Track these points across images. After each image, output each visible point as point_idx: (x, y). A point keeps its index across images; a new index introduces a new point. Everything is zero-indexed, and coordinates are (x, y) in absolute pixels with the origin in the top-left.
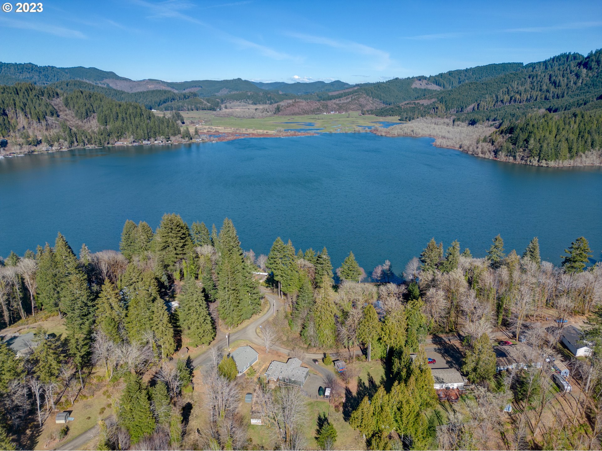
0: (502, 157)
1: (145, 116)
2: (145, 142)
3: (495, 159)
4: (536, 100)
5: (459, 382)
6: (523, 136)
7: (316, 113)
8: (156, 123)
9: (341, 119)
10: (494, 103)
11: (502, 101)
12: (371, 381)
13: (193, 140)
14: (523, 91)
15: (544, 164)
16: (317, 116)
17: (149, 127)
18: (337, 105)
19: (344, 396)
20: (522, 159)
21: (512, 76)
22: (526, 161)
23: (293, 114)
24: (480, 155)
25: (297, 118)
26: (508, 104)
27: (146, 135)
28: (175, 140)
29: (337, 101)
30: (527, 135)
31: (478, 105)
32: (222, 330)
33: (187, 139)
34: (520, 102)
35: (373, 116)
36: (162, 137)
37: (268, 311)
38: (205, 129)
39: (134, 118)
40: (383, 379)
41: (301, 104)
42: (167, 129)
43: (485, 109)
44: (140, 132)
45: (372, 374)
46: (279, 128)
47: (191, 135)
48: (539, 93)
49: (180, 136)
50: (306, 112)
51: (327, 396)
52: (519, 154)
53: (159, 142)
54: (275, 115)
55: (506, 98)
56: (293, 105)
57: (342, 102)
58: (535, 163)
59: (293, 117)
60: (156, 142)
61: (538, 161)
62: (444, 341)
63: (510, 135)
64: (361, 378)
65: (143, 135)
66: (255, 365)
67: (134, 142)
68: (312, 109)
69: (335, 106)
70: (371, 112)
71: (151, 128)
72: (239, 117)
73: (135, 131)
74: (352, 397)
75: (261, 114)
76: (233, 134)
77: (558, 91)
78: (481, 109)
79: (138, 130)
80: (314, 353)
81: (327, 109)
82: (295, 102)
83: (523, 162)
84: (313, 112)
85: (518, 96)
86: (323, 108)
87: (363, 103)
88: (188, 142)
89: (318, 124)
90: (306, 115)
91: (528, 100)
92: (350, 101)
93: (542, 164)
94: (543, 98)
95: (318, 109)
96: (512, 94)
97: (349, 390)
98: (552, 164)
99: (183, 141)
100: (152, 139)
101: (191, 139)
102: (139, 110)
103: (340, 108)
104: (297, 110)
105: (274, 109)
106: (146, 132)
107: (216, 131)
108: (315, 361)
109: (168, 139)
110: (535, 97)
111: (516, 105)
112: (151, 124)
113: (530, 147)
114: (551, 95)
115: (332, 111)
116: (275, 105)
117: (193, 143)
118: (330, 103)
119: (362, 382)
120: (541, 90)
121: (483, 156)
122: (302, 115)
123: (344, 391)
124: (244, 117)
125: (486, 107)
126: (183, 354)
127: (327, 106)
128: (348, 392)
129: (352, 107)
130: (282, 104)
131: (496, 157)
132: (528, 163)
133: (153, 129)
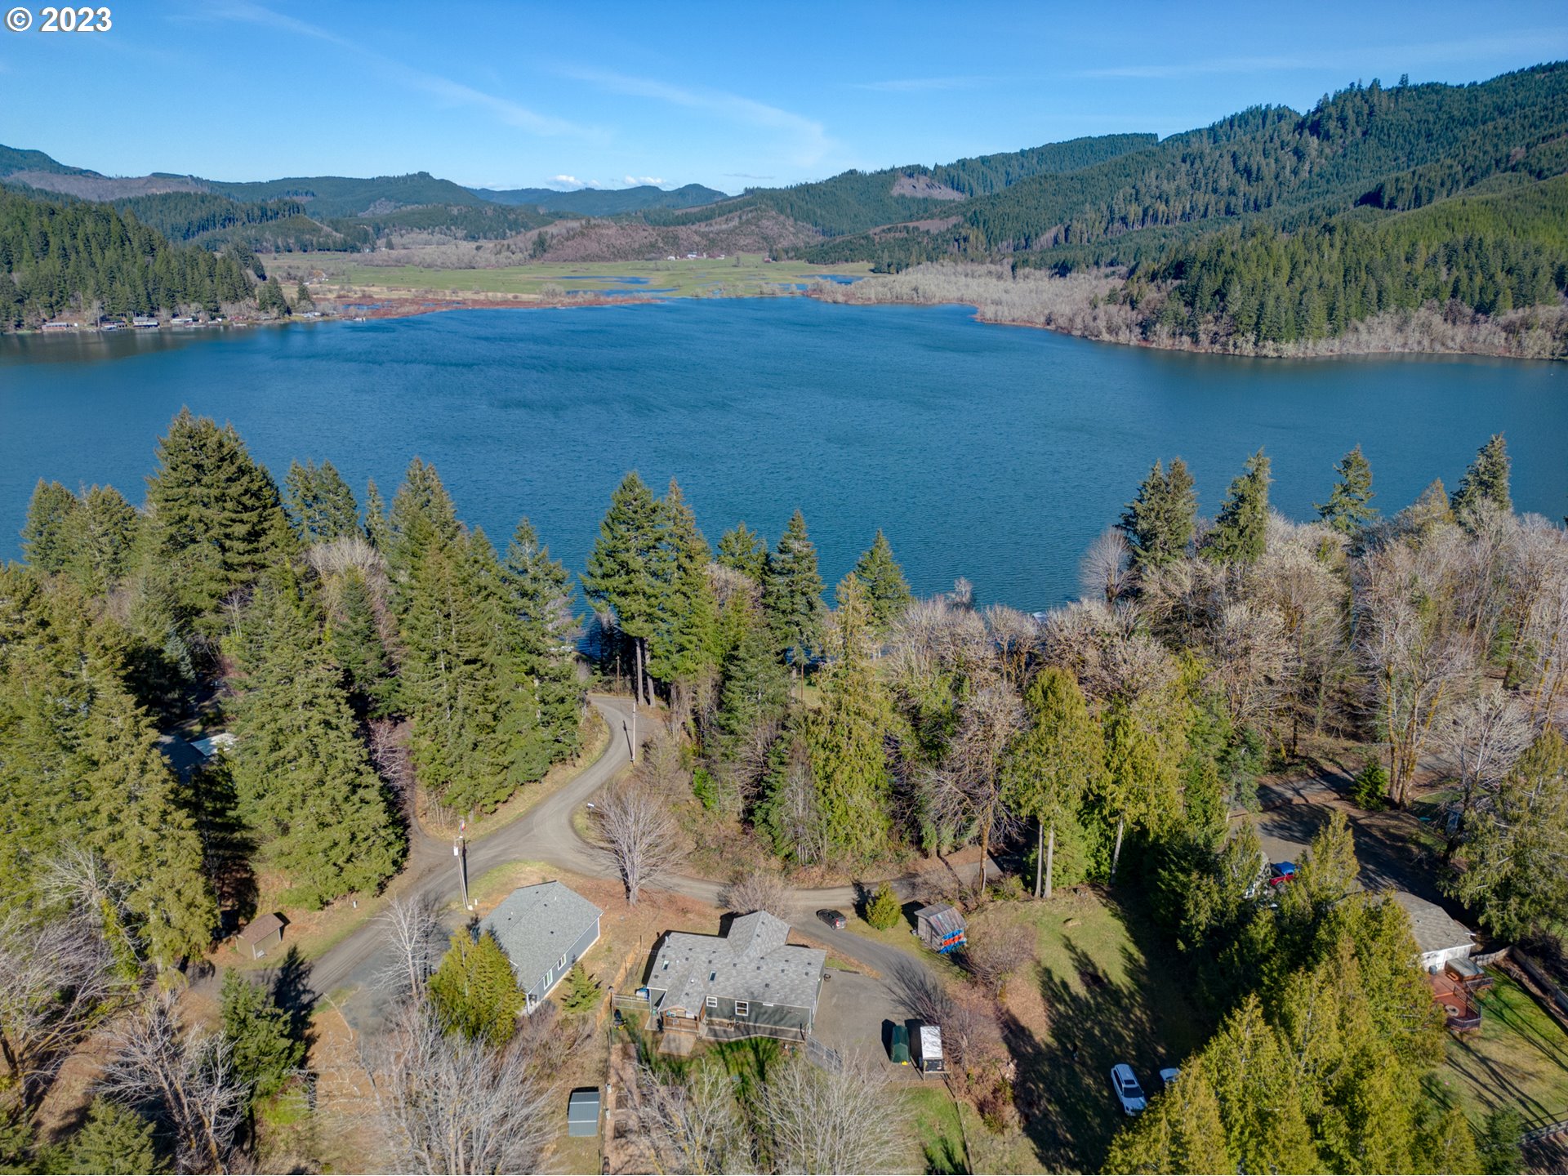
0: (1162, 339)
1: (136, 244)
2: (143, 321)
3: (1144, 344)
4: (1205, 215)
5: (1456, 943)
6: (1210, 284)
7: (647, 256)
8: (174, 263)
9: (718, 270)
10: (1104, 225)
11: (1124, 220)
12: (1093, 977)
13: (296, 316)
14: (1172, 193)
15: (1269, 349)
16: (651, 265)
17: (151, 276)
18: (703, 235)
19: (1003, 1051)
20: (1213, 342)
21: (1140, 158)
22: (1225, 345)
23: (584, 259)
24: (1106, 337)
25: (596, 267)
26: (1137, 227)
27: (143, 299)
28: (236, 315)
29: (703, 227)
30: (1220, 279)
31: (1067, 230)
32: (431, 830)
33: (275, 312)
34: (1167, 222)
35: (802, 263)
36: (194, 306)
37: (606, 751)
38: (330, 291)
39: (102, 249)
40: (1130, 957)
41: (604, 231)
42: (208, 281)
43: (1085, 240)
44: (123, 291)
45: (1081, 945)
46: (550, 286)
47: (288, 302)
48: (1213, 198)
49: (250, 301)
50: (620, 254)
51: (933, 1064)
52: (1206, 327)
53: (185, 319)
54: (535, 262)
55: (1134, 210)
56: (583, 234)
57: (715, 228)
58: (1248, 349)
59: (586, 265)
60: (175, 321)
61: (1256, 344)
63: (1177, 282)
64: (1043, 966)
65: (132, 299)
66: (593, 957)
67: (104, 319)
68: (636, 246)
69: (697, 239)
70: (796, 253)
71: (158, 280)
72: (429, 266)
73: (104, 288)
75: (493, 259)
76: (413, 302)
77: (1257, 191)
78: (1075, 241)
79: (117, 285)
80: (816, 888)
81: (676, 245)
82: (588, 226)
83: (1217, 348)
84: (640, 253)
85: (1162, 207)
86: (666, 243)
87: (770, 233)
88: (281, 322)
89: (658, 279)
90: (620, 262)
91: (1185, 216)
92: (736, 227)
93: (1265, 352)
94: (1223, 212)
95: (653, 245)
96: (1148, 201)
97: (1015, 1021)
98: (1290, 349)
99: (263, 316)
100: (164, 313)
101: (289, 312)
102: (115, 227)
103: (712, 245)
104: (593, 247)
105: (530, 246)
106: (141, 290)
107: (364, 296)
108: (830, 916)
109: (215, 312)
110: (1202, 209)
111: (1159, 227)
112: (158, 267)
113: (1233, 308)
114: (1241, 202)
115: (691, 251)
116: (533, 234)
117: (295, 323)
118: (682, 231)
119: (1057, 980)
120: (1215, 191)
121: (1113, 339)
122: (609, 260)
123: (995, 1033)
124: (444, 266)
125: (1085, 236)
127: (676, 237)
128: (1014, 1032)
129: (742, 242)
130: (551, 230)
131: (1145, 339)
132: (1231, 349)
133: (165, 284)
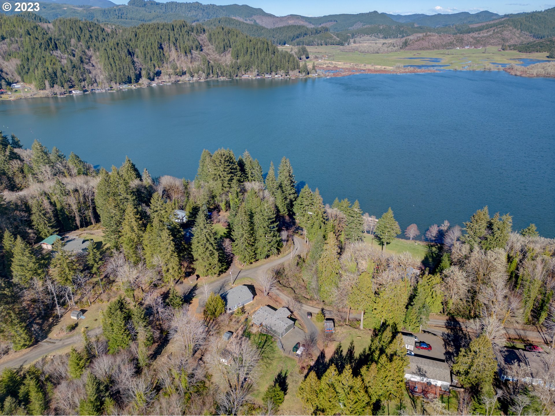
1: (270, 51)
2: (267, 76)
7: (447, 47)
8: (279, 58)
9: (474, 55)
12: (351, 351)
13: (310, 75)
16: (446, 51)
17: (272, 61)
18: (475, 38)
23: (421, 49)
25: (425, 54)
27: (269, 69)
28: (294, 74)
29: (475, 35)
32: (236, 265)
33: (304, 74)
35: (516, 52)
36: (282, 71)
38: (325, 64)
39: (261, 53)
40: (364, 352)
41: (432, 38)
42: (287, 63)
44: (264, 66)
45: (355, 344)
46: (398, 64)
47: (309, 70)
49: (297, 70)
50: (436, 47)
51: (298, 355)
53: (279, 76)
54: (402, 50)
56: (423, 39)
57: (482, 35)
59: (420, 52)
60: (276, 76)
62: (460, 327)
64: (341, 345)
65: (266, 69)
66: (248, 305)
67: (258, 75)
68: (444, 43)
69: (471, 40)
70: (514, 47)
71: (274, 62)
72: (363, 52)
73: (260, 65)
74: (323, 362)
75: (386, 49)
76: (349, 70)
79: (263, 64)
80: (312, 306)
81: (461, 43)
82: (426, 36)
84: (444, 46)
86: (457, 42)
87: (506, 37)
88: (304, 77)
89: (445, 60)
90: (435, 50)
92: (491, 35)
95: (451, 43)
97: (324, 354)
99: (301, 75)
100: (273, 73)
101: (308, 74)
102: (266, 46)
103: (477, 43)
104: (426, 44)
105: (401, 44)
106: (269, 66)
107: (335, 67)
108: (310, 314)
109: (287, 74)
112: (275, 59)
115: (467, 45)
116: (403, 39)
117: (309, 78)
118: (466, 37)
119: (341, 349)
122: (431, 49)
123: (318, 354)
124: (368, 52)
126: (192, 280)
127: (462, 39)
128: (322, 355)
129: (492, 41)
130: (411, 37)
133: (276, 64)
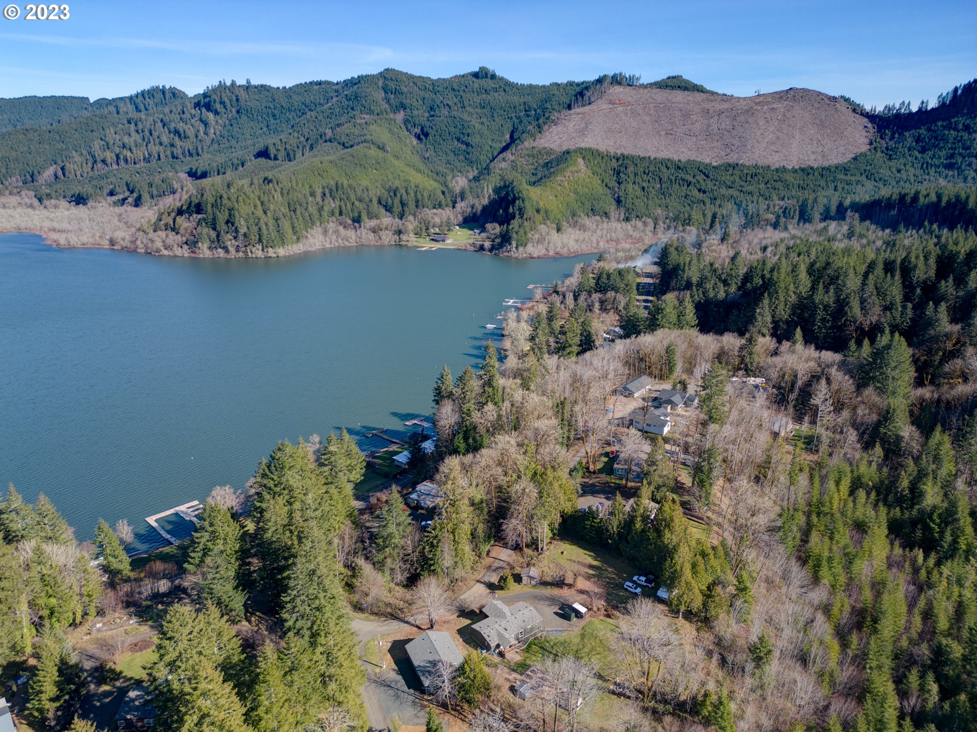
0: (204, 251)
3: (193, 255)
4: (159, 158)
10: (90, 165)
11: (104, 161)
14: (133, 145)
15: (271, 252)
20: (237, 251)
21: (97, 119)
22: (245, 252)
24: (166, 252)
26: (115, 167)
31: (63, 169)
34: (135, 163)
43: (79, 176)
48: (161, 149)
52: (230, 244)
55: (109, 156)
58: (260, 254)
61: (263, 250)
63: (200, 216)
77: (188, 145)
78: (72, 176)
83: (241, 254)
85: (129, 154)
91: (147, 160)
93: (269, 255)
94: (170, 156)
96: (117, 151)
98: (281, 252)
110: (156, 155)
111: (131, 166)
113: (243, 230)
114: (180, 151)
120: (161, 144)
121: (171, 253)
125: (78, 173)
131: (194, 252)
132: (250, 254)
